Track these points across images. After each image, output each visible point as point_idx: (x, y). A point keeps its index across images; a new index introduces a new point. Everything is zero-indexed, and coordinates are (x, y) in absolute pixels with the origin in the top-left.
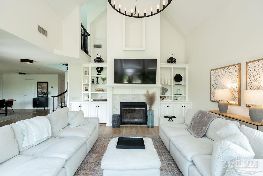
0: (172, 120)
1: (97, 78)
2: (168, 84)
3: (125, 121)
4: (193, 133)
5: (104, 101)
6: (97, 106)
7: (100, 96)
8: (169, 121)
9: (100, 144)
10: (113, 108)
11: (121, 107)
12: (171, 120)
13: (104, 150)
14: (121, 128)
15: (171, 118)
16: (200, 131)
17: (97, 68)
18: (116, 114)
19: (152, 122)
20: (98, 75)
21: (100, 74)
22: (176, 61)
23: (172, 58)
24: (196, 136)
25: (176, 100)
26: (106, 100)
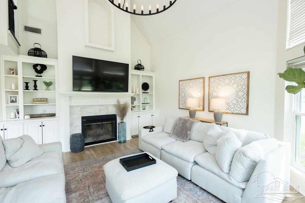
0: (152, 130)
1: (35, 81)
2: (136, 93)
3: (88, 140)
4: (178, 139)
5: (51, 116)
6: (40, 126)
7: (40, 109)
8: (150, 131)
9: (71, 178)
10: (71, 125)
11: (83, 123)
12: (151, 130)
15: (151, 128)
16: (185, 135)
17: (35, 66)
18: (75, 133)
19: (125, 136)
20: (36, 76)
21: (41, 75)
22: (144, 68)
23: (140, 65)
24: (184, 141)
25: (144, 109)
26: (53, 115)
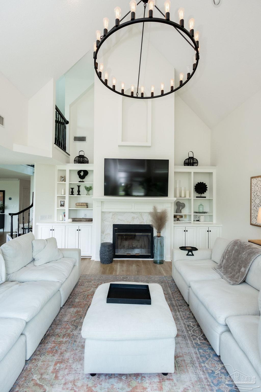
0: (192, 253)
1: (79, 186)
2: (185, 197)
3: (120, 252)
4: (225, 276)
5: (88, 221)
6: (77, 230)
7: (83, 213)
8: (187, 255)
9: (82, 291)
10: (102, 232)
11: (114, 231)
12: (190, 253)
13: (87, 300)
14: (113, 263)
15: (191, 250)
16: (237, 273)
17: (79, 172)
18: (104, 242)
19: (162, 255)
20: (79, 182)
22: (198, 163)
23: (192, 158)
24: (231, 282)
25: (198, 221)
26: (91, 220)
